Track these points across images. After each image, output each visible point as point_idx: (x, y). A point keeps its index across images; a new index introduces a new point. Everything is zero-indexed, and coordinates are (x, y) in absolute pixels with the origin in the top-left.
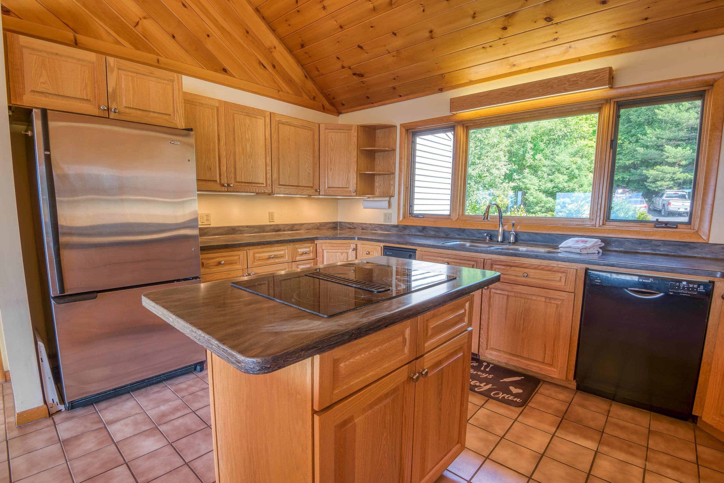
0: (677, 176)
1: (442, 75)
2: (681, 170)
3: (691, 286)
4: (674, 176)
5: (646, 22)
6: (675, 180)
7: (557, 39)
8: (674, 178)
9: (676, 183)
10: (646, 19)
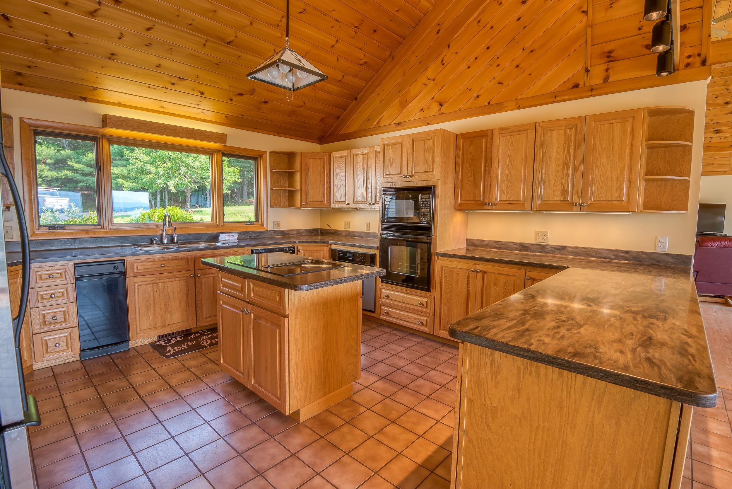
0: (45, 174)
1: (95, 89)
2: (48, 168)
3: (290, 248)
4: (42, 173)
5: (242, 116)
6: (43, 177)
7: (199, 105)
8: (42, 175)
9: (43, 180)
10: (243, 115)
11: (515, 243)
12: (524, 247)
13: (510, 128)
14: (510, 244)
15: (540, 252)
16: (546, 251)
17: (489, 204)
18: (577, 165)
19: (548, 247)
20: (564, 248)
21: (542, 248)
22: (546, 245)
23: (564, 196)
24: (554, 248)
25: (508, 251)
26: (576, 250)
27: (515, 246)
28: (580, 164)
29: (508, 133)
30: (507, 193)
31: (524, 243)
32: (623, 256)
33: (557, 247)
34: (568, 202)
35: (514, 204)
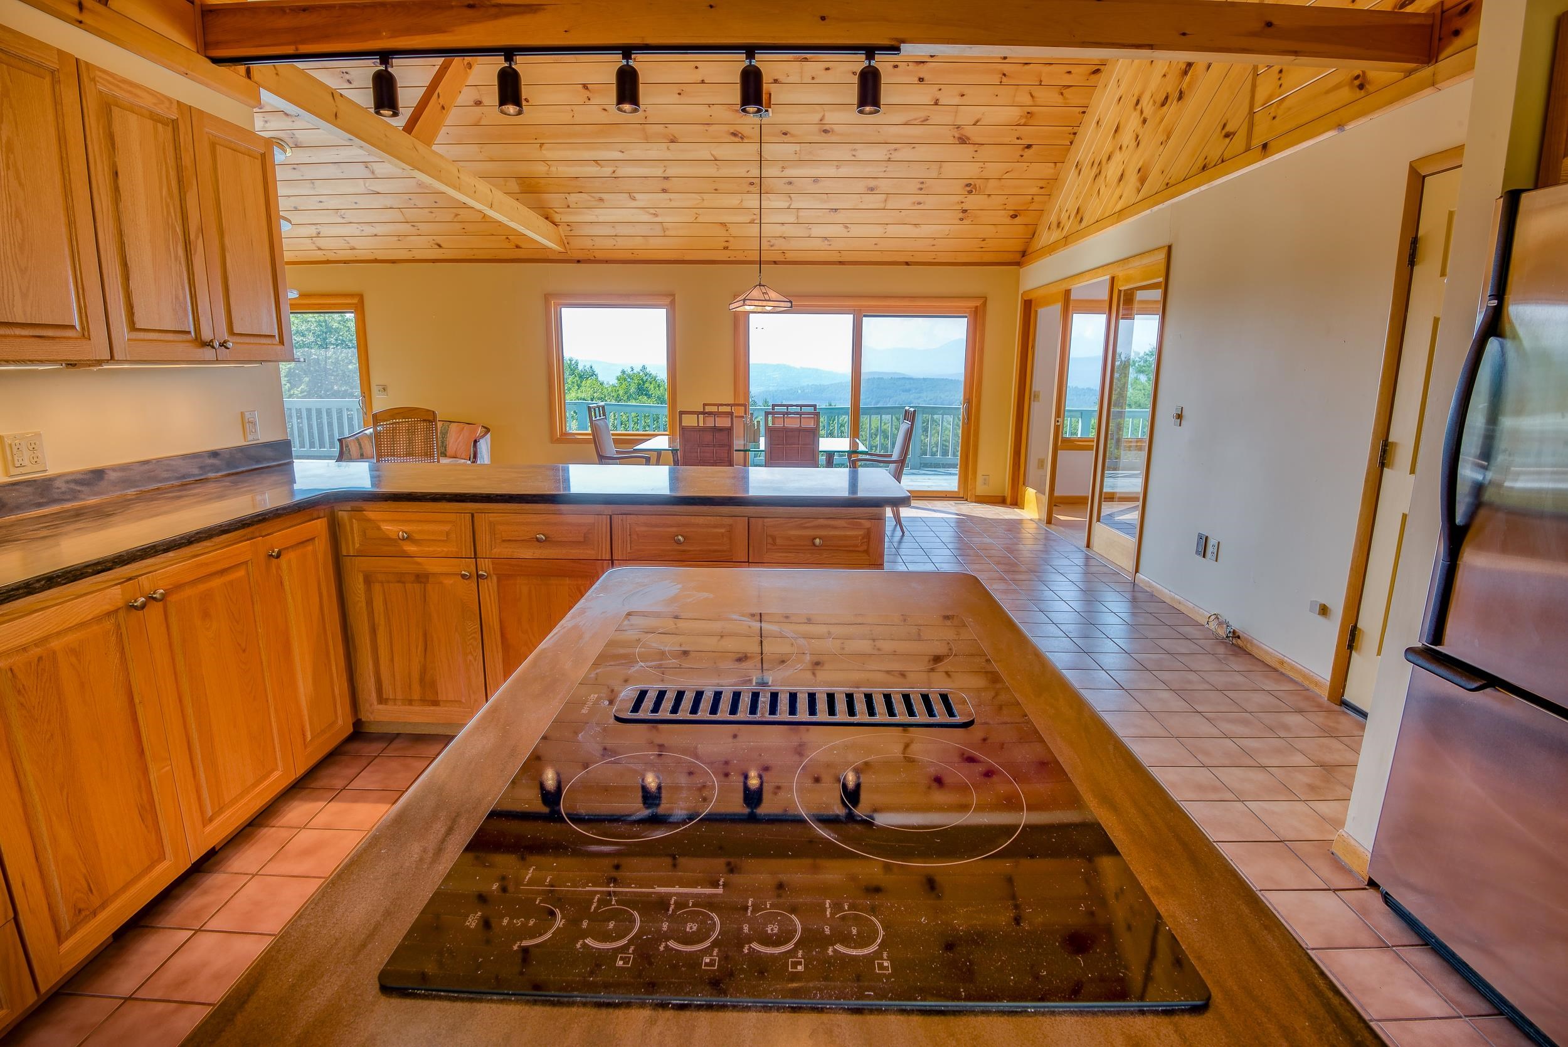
15: (40, 505)
16: (56, 496)
18: (192, 237)
19: (58, 484)
24: (76, 482)
28: (197, 237)
32: (212, 465)
33: (81, 477)
34: (188, 337)
35: (53, 338)
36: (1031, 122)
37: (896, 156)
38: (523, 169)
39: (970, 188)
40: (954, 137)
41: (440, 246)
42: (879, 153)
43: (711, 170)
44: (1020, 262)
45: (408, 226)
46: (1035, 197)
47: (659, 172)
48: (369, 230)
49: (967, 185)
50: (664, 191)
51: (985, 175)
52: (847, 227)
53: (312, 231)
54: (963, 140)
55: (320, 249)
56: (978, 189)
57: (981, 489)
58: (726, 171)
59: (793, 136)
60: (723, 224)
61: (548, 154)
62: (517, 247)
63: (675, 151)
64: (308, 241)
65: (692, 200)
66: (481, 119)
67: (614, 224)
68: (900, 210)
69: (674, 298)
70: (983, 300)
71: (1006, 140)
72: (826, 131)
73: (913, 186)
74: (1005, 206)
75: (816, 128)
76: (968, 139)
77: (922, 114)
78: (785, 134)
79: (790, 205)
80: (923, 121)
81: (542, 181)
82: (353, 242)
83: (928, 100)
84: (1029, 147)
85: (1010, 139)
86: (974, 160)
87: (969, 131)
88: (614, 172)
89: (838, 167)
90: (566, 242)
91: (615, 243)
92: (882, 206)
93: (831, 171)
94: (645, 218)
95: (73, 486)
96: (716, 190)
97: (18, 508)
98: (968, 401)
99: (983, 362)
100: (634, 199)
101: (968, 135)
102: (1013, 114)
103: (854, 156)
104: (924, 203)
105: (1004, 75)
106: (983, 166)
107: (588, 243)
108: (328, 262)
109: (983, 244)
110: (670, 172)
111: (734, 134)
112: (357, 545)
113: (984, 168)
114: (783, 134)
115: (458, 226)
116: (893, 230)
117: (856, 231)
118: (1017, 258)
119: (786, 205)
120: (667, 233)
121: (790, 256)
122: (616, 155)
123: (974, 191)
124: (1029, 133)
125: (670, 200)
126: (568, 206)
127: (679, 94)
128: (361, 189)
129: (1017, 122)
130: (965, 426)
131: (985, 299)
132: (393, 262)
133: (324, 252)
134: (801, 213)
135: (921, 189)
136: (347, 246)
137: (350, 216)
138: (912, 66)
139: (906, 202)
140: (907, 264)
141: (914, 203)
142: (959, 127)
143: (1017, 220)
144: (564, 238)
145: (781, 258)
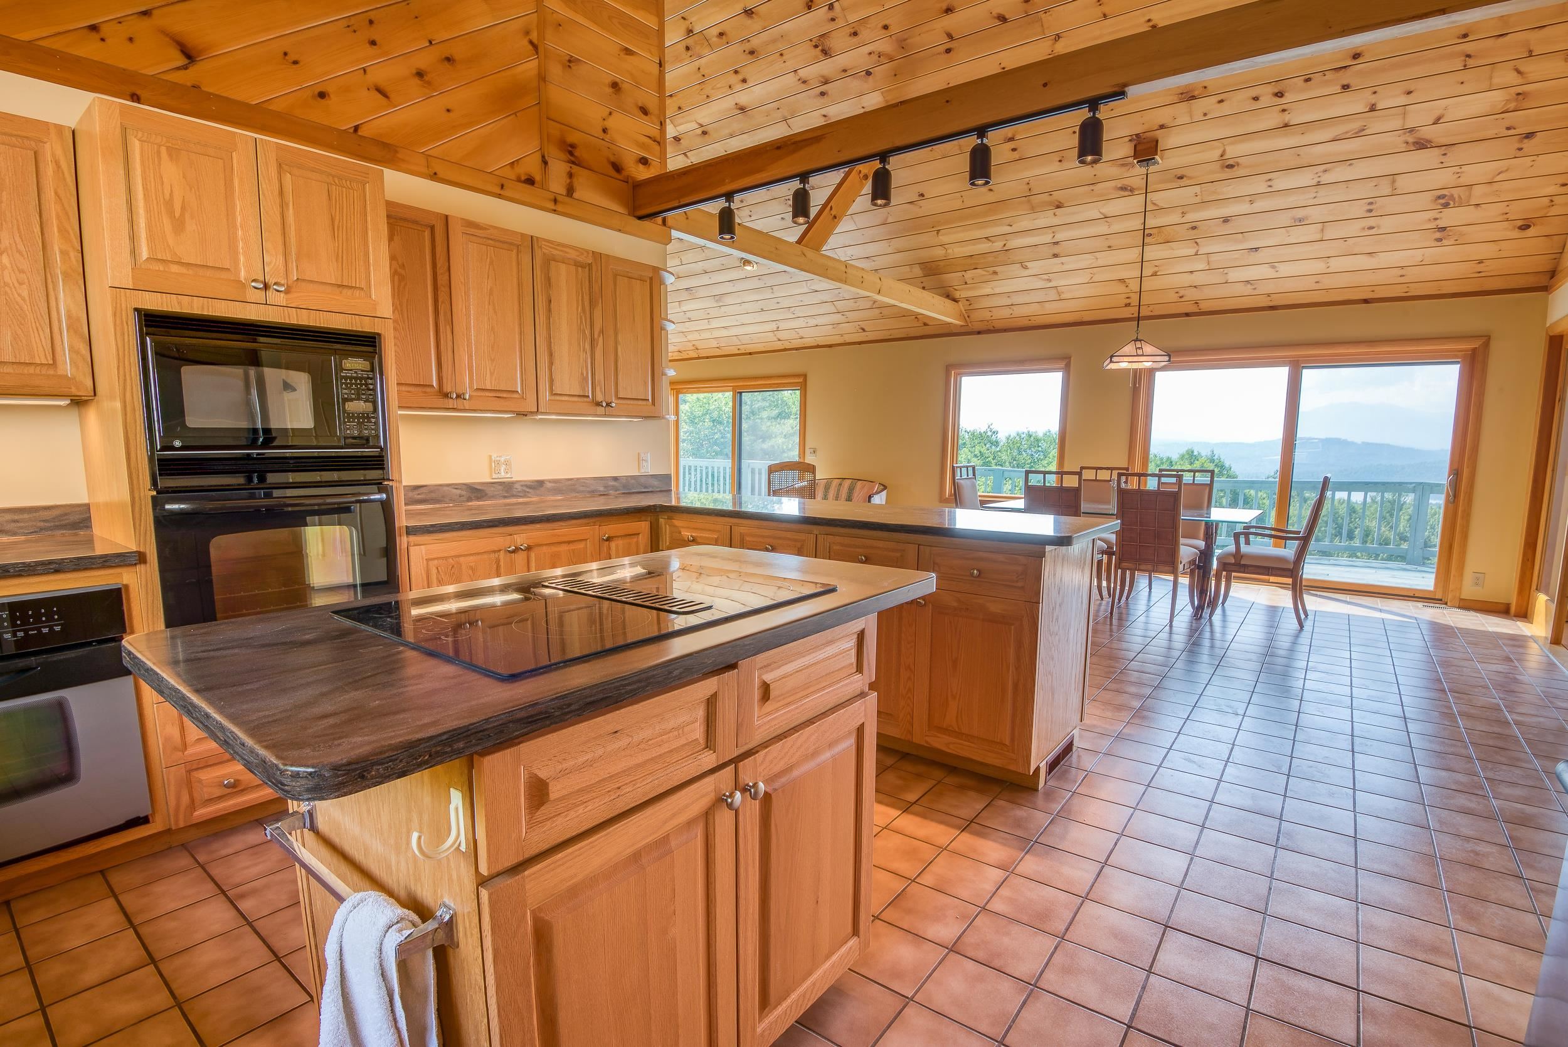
11: (456, 484)
12: (475, 492)
13: (486, 229)
14: (446, 488)
15: (505, 497)
16: (515, 493)
17: (458, 396)
18: (596, 336)
19: (517, 486)
20: (540, 483)
21: (508, 488)
22: (513, 483)
23: (584, 389)
24: (527, 486)
25: (446, 505)
26: (557, 485)
27: (458, 492)
28: (599, 336)
29: (481, 237)
30: (492, 374)
31: (474, 483)
32: (613, 486)
33: (529, 483)
34: (588, 400)
35: (506, 398)
36: (1526, 105)
37: (1326, 178)
38: (925, 255)
39: (1445, 201)
40: (1407, 143)
41: (863, 330)
42: (1305, 178)
43: (1102, 228)
44: (1547, 287)
45: (839, 315)
46: (1554, 198)
47: (1047, 238)
48: (812, 322)
49: (1439, 197)
50: (1055, 256)
51: (1464, 180)
52: (1273, 267)
53: (773, 326)
54: (1422, 145)
55: (779, 340)
56: (1457, 199)
57: (1469, 590)
58: (1117, 227)
59: (1190, 178)
60: (1122, 281)
61: (944, 239)
62: (925, 324)
63: (1063, 216)
64: (771, 334)
65: (1086, 261)
66: (887, 218)
67: (1008, 294)
68: (1345, 239)
69: (1070, 361)
70: (1484, 340)
71: (1490, 133)
72: (1231, 166)
73: (1359, 209)
74: (1506, 216)
75: (1217, 166)
76: (1430, 141)
77: (1355, 125)
78: (1181, 178)
79: (1198, 251)
80: (1356, 133)
81: (942, 263)
82: (802, 333)
83: (1361, 107)
84: (1529, 136)
85: (1495, 131)
86: (1442, 166)
87: (1428, 132)
88: (1005, 245)
89: (1251, 202)
90: (966, 316)
91: (1012, 312)
92: (1318, 237)
93: (1243, 208)
94: (1040, 284)
95: (525, 488)
96: (1109, 247)
97: (493, 497)
98: (1456, 473)
99: (1481, 421)
100: (1026, 268)
101: (1428, 137)
102: (1497, 98)
103: (1270, 186)
104: (1379, 227)
105: (1469, 56)
106: (1459, 171)
107: (986, 315)
108: (785, 350)
109: (1480, 267)
110: (1059, 237)
111: (1124, 188)
112: (668, 543)
113: (1462, 172)
114: (1178, 178)
115: (877, 311)
116: (1336, 264)
117: (1285, 270)
118: (1543, 281)
119: (1192, 251)
120: (1063, 296)
121: (1205, 306)
122: (1007, 229)
123: (1451, 203)
124: (1523, 120)
125: (1062, 263)
126: (966, 283)
127: (1060, 161)
128: (806, 290)
129: (1503, 108)
130: (1450, 505)
131: (1487, 340)
132: (830, 346)
133: (782, 342)
134: (1213, 258)
135: (1370, 211)
136: (797, 336)
137: (799, 312)
138: (1329, 75)
139: (1354, 228)
140: (1366, 301)
141: (1364, 229)
142: (1412, 131)
143: (1531, 232)
144: (964, 312)
145: (1194, 309)
